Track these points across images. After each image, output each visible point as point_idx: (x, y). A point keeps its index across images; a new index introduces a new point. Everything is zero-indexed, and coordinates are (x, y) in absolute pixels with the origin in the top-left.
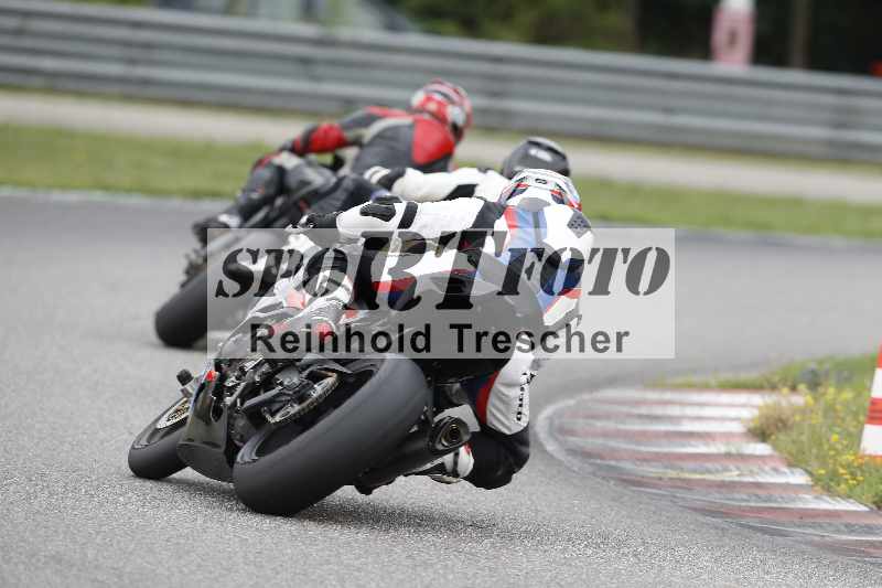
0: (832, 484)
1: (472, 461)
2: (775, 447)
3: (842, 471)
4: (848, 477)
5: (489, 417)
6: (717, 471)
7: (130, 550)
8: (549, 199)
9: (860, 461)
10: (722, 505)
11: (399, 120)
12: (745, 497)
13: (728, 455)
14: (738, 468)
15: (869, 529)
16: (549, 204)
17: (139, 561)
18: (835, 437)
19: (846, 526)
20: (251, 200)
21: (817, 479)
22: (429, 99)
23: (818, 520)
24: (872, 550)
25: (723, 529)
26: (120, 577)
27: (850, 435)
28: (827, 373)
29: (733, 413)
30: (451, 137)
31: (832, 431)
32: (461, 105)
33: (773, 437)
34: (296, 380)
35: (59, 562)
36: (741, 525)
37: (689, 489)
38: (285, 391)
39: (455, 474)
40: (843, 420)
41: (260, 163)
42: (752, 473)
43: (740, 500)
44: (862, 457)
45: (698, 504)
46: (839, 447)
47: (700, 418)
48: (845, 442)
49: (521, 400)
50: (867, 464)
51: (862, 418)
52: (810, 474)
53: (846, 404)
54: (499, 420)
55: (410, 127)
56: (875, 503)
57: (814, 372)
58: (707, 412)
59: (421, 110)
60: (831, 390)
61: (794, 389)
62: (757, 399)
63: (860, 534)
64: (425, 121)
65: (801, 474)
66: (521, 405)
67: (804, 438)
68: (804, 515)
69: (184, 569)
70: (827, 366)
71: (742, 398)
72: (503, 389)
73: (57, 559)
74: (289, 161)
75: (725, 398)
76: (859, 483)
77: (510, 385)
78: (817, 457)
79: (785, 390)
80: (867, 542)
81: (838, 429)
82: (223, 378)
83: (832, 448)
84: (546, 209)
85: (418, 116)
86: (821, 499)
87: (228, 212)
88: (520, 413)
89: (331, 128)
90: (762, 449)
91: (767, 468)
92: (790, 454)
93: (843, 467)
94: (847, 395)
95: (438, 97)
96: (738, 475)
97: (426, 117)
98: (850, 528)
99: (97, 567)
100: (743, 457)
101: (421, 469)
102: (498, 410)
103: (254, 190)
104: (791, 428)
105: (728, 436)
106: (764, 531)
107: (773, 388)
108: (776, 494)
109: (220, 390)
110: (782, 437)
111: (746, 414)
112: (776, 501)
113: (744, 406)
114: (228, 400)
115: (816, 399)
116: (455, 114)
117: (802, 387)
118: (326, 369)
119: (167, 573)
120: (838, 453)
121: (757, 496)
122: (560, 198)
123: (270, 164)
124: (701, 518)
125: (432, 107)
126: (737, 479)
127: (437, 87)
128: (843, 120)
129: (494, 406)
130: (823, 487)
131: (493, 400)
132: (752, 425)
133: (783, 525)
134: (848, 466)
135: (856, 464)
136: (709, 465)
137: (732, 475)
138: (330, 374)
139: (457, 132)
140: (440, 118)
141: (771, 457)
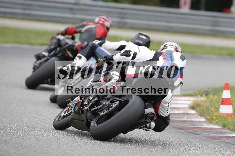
0: (212, 121)
1: (155, 124)
2: (196, 111)
3: (214, 117)
4: (216, 119)
5: (159, 112)
6: (181, 118)
7: (25, 139)
8: (173, 50)
9: (219, 115)
10: (183, 127)
11: (91, 26)
12: (188, 124)
13: (184, 114)
14: (187, 117)
15: (222, 133)
16: (174, 52)
17: (27, 142)
18: (212, 108)
19: (216, 132)
20: (51, 48)
21: (207, 119)
22: (100, 20)
23: (208, 130)
24: (222, 138)
25: (183, 133)
26: (22, 146)
27: (216, 108)
28: (210, 91)
29: (185, 102)
30: (106, 30)
31: (212, 107)
32: (109, 22)
33: (196, 109)
34: (107, 103)
35: (6, 142)
36: (187, 132)
37: (174, 122)
38: (104, 106)
39: (150, 128)
40: (214, 104)
41: (53, 38)
42: (190, 118)
43: (187, 125)
44: (220, 114)
45: (176, 126)
46: (213, 111)
47: (177, 104)
48: (215, 110)
49: (168, 107)
50: (221, 115)
51: (220, 103)
52: (206, 118)
53: (215, 100)
54: (162, 113)
55: (96, 28)
56: (223, 126)
57: (207, 92)
58: (179, 102)
59: (98, 23)
60: (211, 96)
61: (201, 96)
62: (192, 99)
63: (219, 134)
64: (99, 26)
65: (203, 118)
66: (168, 109)
67: (204, 109)
68: (204, 129)
69: (39, 144)
70: (210, 90)
71: (187, 98)
72: (164, 104)
73: (5, 141)
74: (61, 37)
75: (183, 98)
76: (219, 120)
77: (166, 103)
78: (208, 114)
79: (199, 96)
80: (221, 136)
81: (213, 106)
82: (83, 102)
83: (212, 111)
84: (173, 53)
85: (97, 25)
86: (209, 125)
87: (45, 51)
88: (168, 111)
89: (73, 28)
90: (193, 112)
91: (194, 117)
92: (200, 113)
93: (214, 116)
94: (216, 97)
95: (102, 20)
96: (187, 119)
97: (99, 25)
98: (216, 133)
99: (16, 143)
100: (188, 114)
101: (141, 127)
102: (162, 110)
103: (52, 45)
104: (201, 106)
105: (184, 108)
106: (193, 133)
107: (196, 95)
108: (197, 123)
109: (82, 105)
110: (199, 109)
111: (189, 102)
112: (197, 126)
113: (188, 100)
114: (86, 108)
115: (208, 99)
116: (107, 24)
117: (204, 95)
118: (115, 100)
119: (34, 145)
120: (213, 112)
121: (191, 124)
122: (176, 50)
123: (56, 38)
124: (177, 130)
125: (101, 22)
126: (186, 120)
127: (102, 17)
128: (215, 24)
129: (161, 109)
130: (209, 122)
131: (160, 107)
132: (190, 105)
133: (198, 132)
134: (216, 116)
135: (218, 115)
136: (179, 116)
137: (185, 119)
138: (116, 101)
139: (108, 29)
140: (103, 25)
141: (195, 114)
